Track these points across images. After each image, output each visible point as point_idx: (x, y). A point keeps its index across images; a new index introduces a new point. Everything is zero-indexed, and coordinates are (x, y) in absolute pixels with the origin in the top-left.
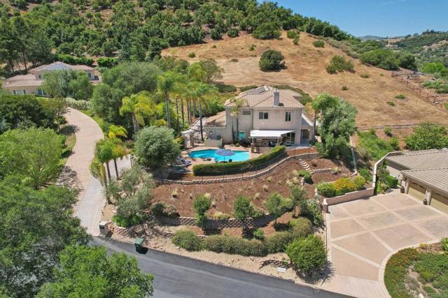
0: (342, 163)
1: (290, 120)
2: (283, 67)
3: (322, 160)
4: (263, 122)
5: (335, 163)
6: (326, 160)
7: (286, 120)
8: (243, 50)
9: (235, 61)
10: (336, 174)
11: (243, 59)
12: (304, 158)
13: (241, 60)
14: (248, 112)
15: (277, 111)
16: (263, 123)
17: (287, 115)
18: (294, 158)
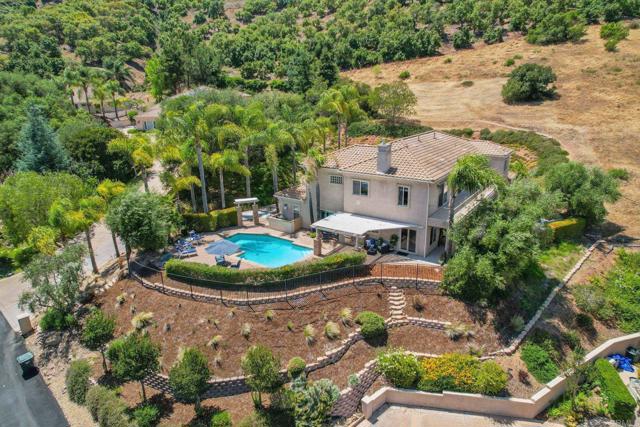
0: (490, 316)
1: (406, 202)
2: (550, 96)
3: (445, 299)
4: (359, 201)
5: (473, 313)
6: (453, 303)
7: (400, 203)
8: (494, 67)
9: (469, 84)
10: (457, 338)
11: (484, 82)
12: (405, 287)
13: (478, 83)
14: (338, 180)
15: (383, 183)
16: (358, 203)
17: (400, 193)
18: (382, 283)
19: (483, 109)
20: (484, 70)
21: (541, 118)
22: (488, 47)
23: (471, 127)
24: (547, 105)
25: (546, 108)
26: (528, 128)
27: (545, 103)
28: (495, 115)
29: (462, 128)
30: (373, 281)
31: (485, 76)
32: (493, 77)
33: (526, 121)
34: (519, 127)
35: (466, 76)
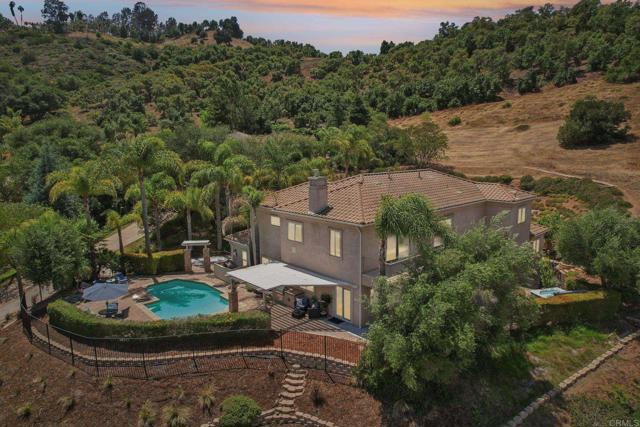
2: (622, 138)
6: (366, 399)
11: (541, 125)
12: (311, 367)
13: (534, 127)
19: (533, 155)
20: (546, 113)
21: (605, 163)
22: (557, 90)
23: (511, 174)
24: (616, 149)
25: (614, 152)
26: (585, 174)
27: (614, 146)
28: (546, 161)
29: (499, 175)
30: (272, 353)
31: (546, 119)
32: (554, 120)
33: (584, 167)
34: (573, 173)
35: (523, 120)
